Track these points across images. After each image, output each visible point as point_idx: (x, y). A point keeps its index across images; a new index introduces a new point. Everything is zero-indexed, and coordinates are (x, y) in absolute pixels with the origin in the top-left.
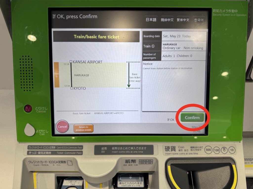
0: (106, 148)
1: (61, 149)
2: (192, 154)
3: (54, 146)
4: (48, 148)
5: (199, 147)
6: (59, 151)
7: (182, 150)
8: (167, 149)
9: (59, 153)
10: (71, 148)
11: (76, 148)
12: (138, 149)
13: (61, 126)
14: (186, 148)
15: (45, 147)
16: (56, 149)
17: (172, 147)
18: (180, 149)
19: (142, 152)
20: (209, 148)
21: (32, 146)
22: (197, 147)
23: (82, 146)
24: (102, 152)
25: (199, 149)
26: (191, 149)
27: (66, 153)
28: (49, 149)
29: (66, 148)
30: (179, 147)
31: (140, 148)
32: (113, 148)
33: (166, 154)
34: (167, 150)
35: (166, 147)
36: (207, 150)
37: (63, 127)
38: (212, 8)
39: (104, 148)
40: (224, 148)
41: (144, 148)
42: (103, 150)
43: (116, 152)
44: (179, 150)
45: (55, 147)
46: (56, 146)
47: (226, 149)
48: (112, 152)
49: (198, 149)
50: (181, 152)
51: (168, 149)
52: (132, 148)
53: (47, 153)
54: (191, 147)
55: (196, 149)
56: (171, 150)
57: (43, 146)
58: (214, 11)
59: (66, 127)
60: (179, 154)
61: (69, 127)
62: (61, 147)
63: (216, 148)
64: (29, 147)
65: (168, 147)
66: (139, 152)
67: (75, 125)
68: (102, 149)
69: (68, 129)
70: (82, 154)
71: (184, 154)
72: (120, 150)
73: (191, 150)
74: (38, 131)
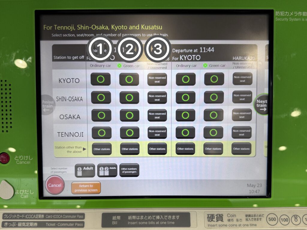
0: (119, 218)
1: (53, 219)
2: (247, 225)
3: (42, 214)
4: (32, 216)
5: (257, 215)
6: (49, 222)
7: (232, 220)
8: (211, 218)
9: (48, 225)
10: (67, 217)
11: (75, 217)
12: (168, 219)
13: (53, 184)
14: (238, 217)
15: (28, 216)
16: (45, 218)
17: (218, 215)
18: (230, 218)
19: (173, 223)
20: (273, 216)
21: (8, 214)
22: (255, 215)
23: (83, 215)
24: (114, 223)
25: (258, 219)
26: (246, 218)
27: (59, 224)
28: (34, 219)
29: (59, 216)
30: (229, 215)
31: (170, 217)
32: (130, 218)
33: (209, 225)
34: (211, 220)
35: (209, 216)
36: (271, 219)
37: (56, 186)
38: (274, 10)
39: (116, 217)
40: (296, 217)
41: (176, 218)
42: (115, 220)
43: (134, 223)
44: (229, 220)
45: (43, 216)
46: (45, 214)
47: (298, 218)
48: (129, 223)
49: (256, 218)
50: (231, 223)
51: (213, 219)
52: (158, 217)
53: (31, 224)
54: (246, 216)
55: (254, 218)
56: (217, 219)
57: (25, 214)
58: (276, 13)
59: (60, 185)
60: (228, 225)
61: (64, 185)
62: (53, 216)
63: (283, 217)
64: (5, 216)
65: (212, 216)
66: (169, 223)
67: (73, 183)
68: (114, 218)
69: (63, 189)
70: (83, 227)
71: (236, 225)
72: (140, 220)
73: (247, 220)
74: (18, 192)
